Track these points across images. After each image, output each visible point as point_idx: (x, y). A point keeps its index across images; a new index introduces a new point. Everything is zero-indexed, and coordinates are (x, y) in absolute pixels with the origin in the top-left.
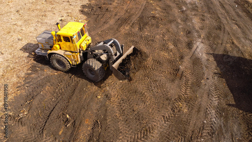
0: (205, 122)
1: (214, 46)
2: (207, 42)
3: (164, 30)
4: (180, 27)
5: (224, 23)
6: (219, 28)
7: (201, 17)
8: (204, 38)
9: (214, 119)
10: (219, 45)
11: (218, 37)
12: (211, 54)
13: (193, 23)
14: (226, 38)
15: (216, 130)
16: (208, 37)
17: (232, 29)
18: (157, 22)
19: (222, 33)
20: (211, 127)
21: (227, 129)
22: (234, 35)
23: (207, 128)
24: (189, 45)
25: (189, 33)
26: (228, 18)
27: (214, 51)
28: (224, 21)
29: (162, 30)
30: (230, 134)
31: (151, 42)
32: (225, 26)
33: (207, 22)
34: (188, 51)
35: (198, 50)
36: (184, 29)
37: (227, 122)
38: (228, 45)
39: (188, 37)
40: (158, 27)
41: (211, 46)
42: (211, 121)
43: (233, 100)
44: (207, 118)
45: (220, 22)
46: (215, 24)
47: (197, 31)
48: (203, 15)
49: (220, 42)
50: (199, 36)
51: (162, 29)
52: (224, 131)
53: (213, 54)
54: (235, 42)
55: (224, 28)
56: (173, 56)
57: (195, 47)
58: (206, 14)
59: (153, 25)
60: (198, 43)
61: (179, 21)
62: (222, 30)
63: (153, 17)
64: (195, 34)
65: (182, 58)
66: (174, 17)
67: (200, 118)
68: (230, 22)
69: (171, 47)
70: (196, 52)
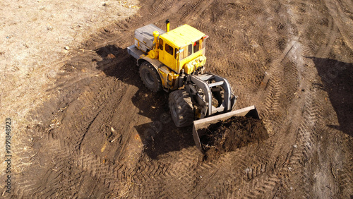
0: (295, 146)
1: (316, 47)
2: (306, 41)
3: (246, 23)
4: (270, 19)
5: (332, 15)
6: (326, 23)
7: (301, 6)
8: (302, 36)
9: (308, 144)
10: (323, 46)
11: (322, 35)
12: (311, 58)
13: (287, 15)
14: (333, 37)
15: (310, 157)
16: (308, 34)
17: (343, 24)
18: (237, 11)
19: (329, 30)
20: (303, 153)
21: (325, 157)
22: (346, 32)
23: (297, 155)
24: (281, 44)
25: (281, 28)
26: (339, 8)
27: (315, 54)
28: (334, 13)
29: (243, 23)
30: (328, 164)
31: (227, 39)
32: (335, 20)
33: (309, 13)
34: (278, 52)
35: (293, 51)
36: (274, 23)
37: (325, 148)
38: (337, 47)
39: (280, 34)
40: (237, 18)
41: (311, 47)
42: (303, 146)
43: (337, 120)
44: (299, 141)
45: (328, 14)
46: (320, 17)
47: (293, 26)
48: (303, 4)
49: (325, 42)
50: (296, 33)
51: (244, 21)
52: (320, 160)
53: (314, 58)
54: (347, 42)
55: (333, 23)
56: (257, 58)
57: (289, 47)
58: (307, 3)
59: (230, 15)
60: (293, 43)
61: (268, 10)
62: (330, 25)
63: (233, 4)
64: (290, 30)
65: (269, 61)
66: (262, 5)
67: (289, 141)
68: (342, 14)
69: (255, 45)
70: (290, 55)
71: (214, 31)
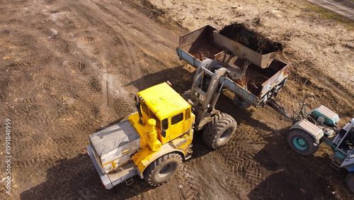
0: (181, 186)
1: (127, 70)
2: (115, 69)
3: (44, 80)
4: (65, 63)
5: (119, 31)
6: (118, 42)
7: (86, 35)
8: (108, 66)
9: (188, 174)
10: (132, 66)
11: (123, 55)
12: (130, 84)
13: (79, 50)
14: (134, 53)
15: (199, 187)
16: (113, 61)
17: (133, 36)
18: (24, 71)
19: (125, 47)
20: (191, 188)
21: (209, 177)
22: (140, 43)
23: (188, 194)
24: (95, 85)
25: (82, 66)
26: (119, 23)
27: (131, 78)
28: (119, 30)
29: (40, 81)
30: (214, 181)
31: (33, 112)
32: (123, 35)
33: (98, 39)
34: (97, 95)
35: (111, 87)
36: (73, 65)
37: (202, 167)
38: (142, 61)
39: (85, 74)
40: (30, 79)
41: (122, 72)
42: (186, 180)
44: (179, 178)
45: (115, 33)
46: (110, 38)
47: (94, 60)
48: (87, 32)
49: (130, 61)
50: (100, 66)
52: (207, 183)
53: (132, 82)
54: (147, 53)
55: (124, 39)
56: (82, 116)
57: (104, 84)
58: (90, 29)
59: (19, 80)
60: (105, 76)
61: (58, 54)
62: (123, 42)
63: (13, 65)
64: (94, 65)
65: (96, 111)
66: (48, 51)
67: (172, 186)
68: (125, 27)
69: (71, 102)
70: (111, 92)
71: (11, 111)
